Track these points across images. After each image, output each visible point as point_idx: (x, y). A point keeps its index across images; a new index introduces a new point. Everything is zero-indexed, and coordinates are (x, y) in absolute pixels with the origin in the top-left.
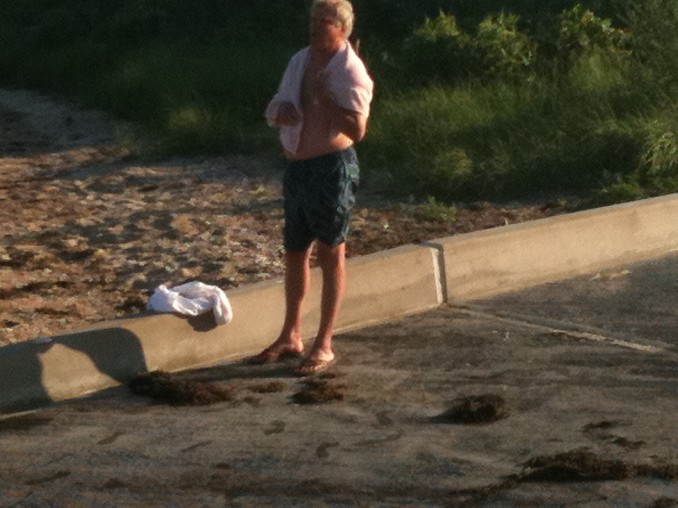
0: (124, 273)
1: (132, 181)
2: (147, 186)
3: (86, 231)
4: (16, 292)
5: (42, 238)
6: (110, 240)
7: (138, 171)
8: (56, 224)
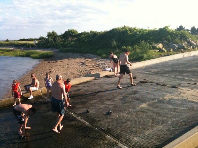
0: (102, 68)
1: (101, 61)
2: (102, 61)
3: (98, 65)
4: (93, 69)
5: (94, 65)
6: (100, 65)
7: (101, 60)
8: (95, 64)
